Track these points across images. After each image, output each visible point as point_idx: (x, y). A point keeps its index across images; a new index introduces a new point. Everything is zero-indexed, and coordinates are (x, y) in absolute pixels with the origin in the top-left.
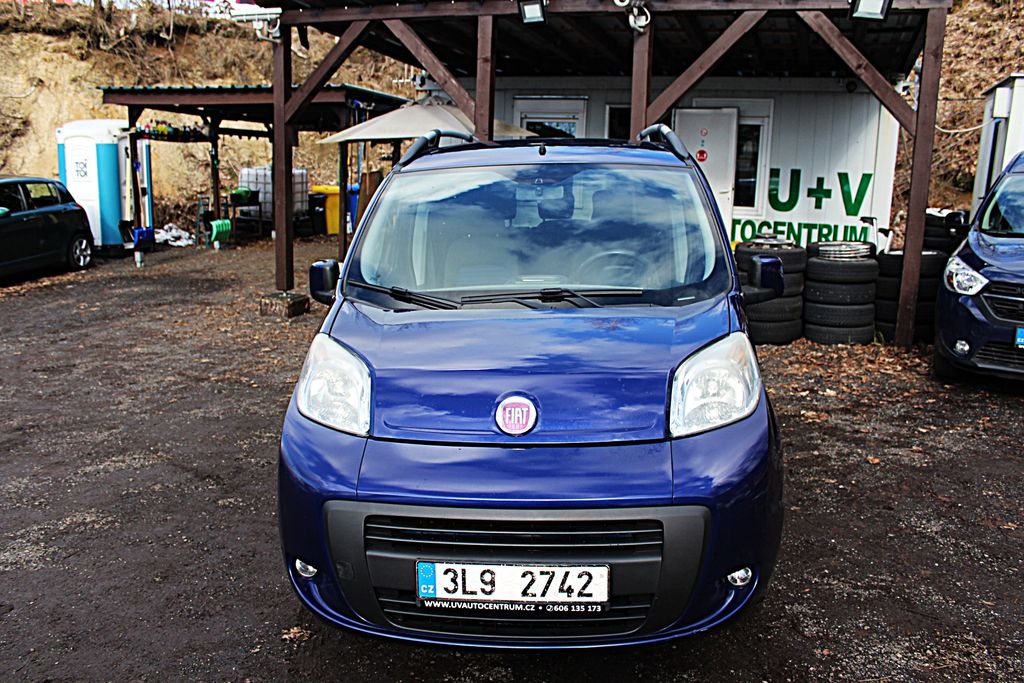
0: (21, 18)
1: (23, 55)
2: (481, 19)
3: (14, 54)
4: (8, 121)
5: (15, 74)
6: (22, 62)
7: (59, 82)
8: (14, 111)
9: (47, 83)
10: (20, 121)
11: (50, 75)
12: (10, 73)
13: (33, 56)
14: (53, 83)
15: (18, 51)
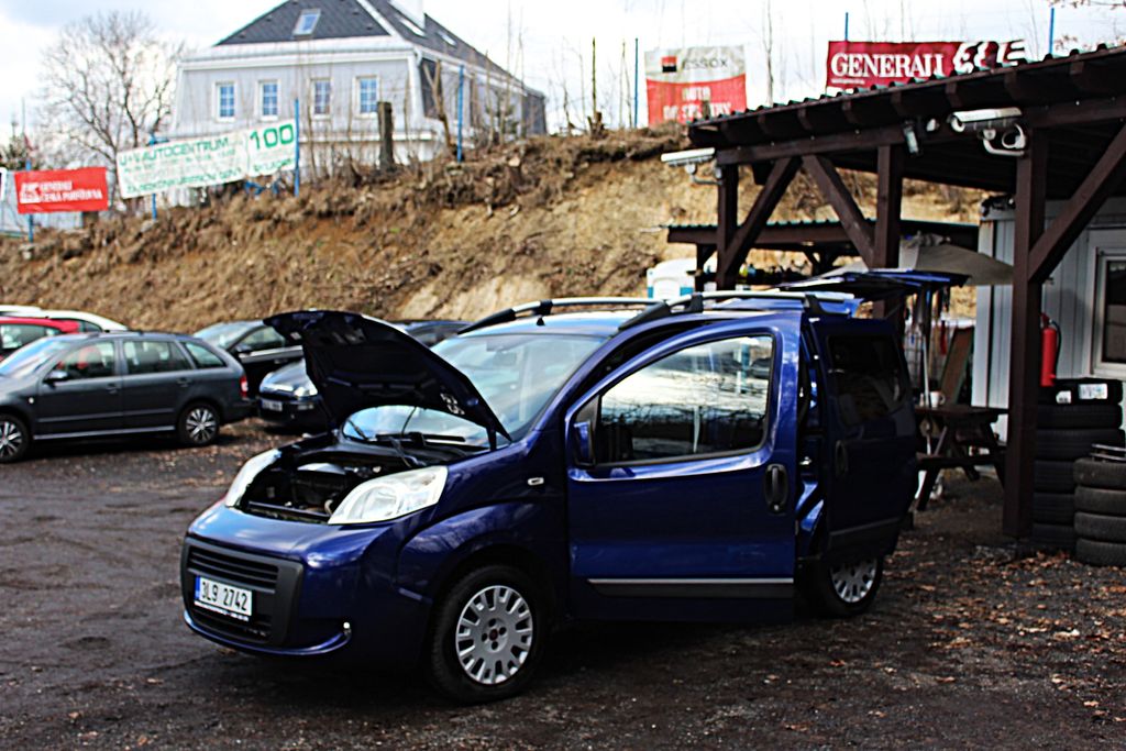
0: (674, 139)
1: (671, 182)
2: (880, 150)
3: (662, 181)
4: (639, 259)
5: (659, 204)
6: (669, 189)
7: (704, 211)
8: (648, 248)
9: (688, 214)
10: (651, 258)
11: (694, 203)
12: (655, 203)
13: (681, 181)
14: (695, 213)
15: (667, 178)
